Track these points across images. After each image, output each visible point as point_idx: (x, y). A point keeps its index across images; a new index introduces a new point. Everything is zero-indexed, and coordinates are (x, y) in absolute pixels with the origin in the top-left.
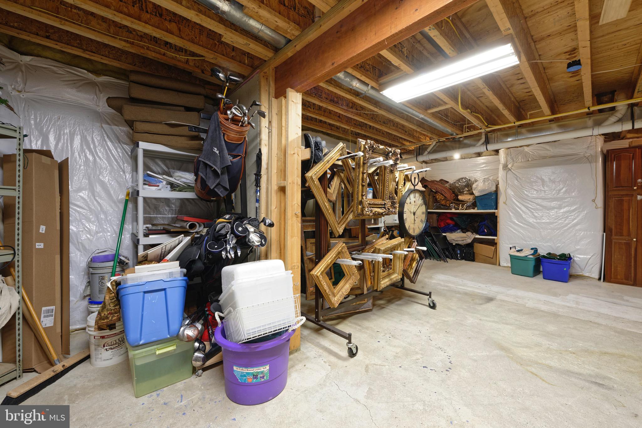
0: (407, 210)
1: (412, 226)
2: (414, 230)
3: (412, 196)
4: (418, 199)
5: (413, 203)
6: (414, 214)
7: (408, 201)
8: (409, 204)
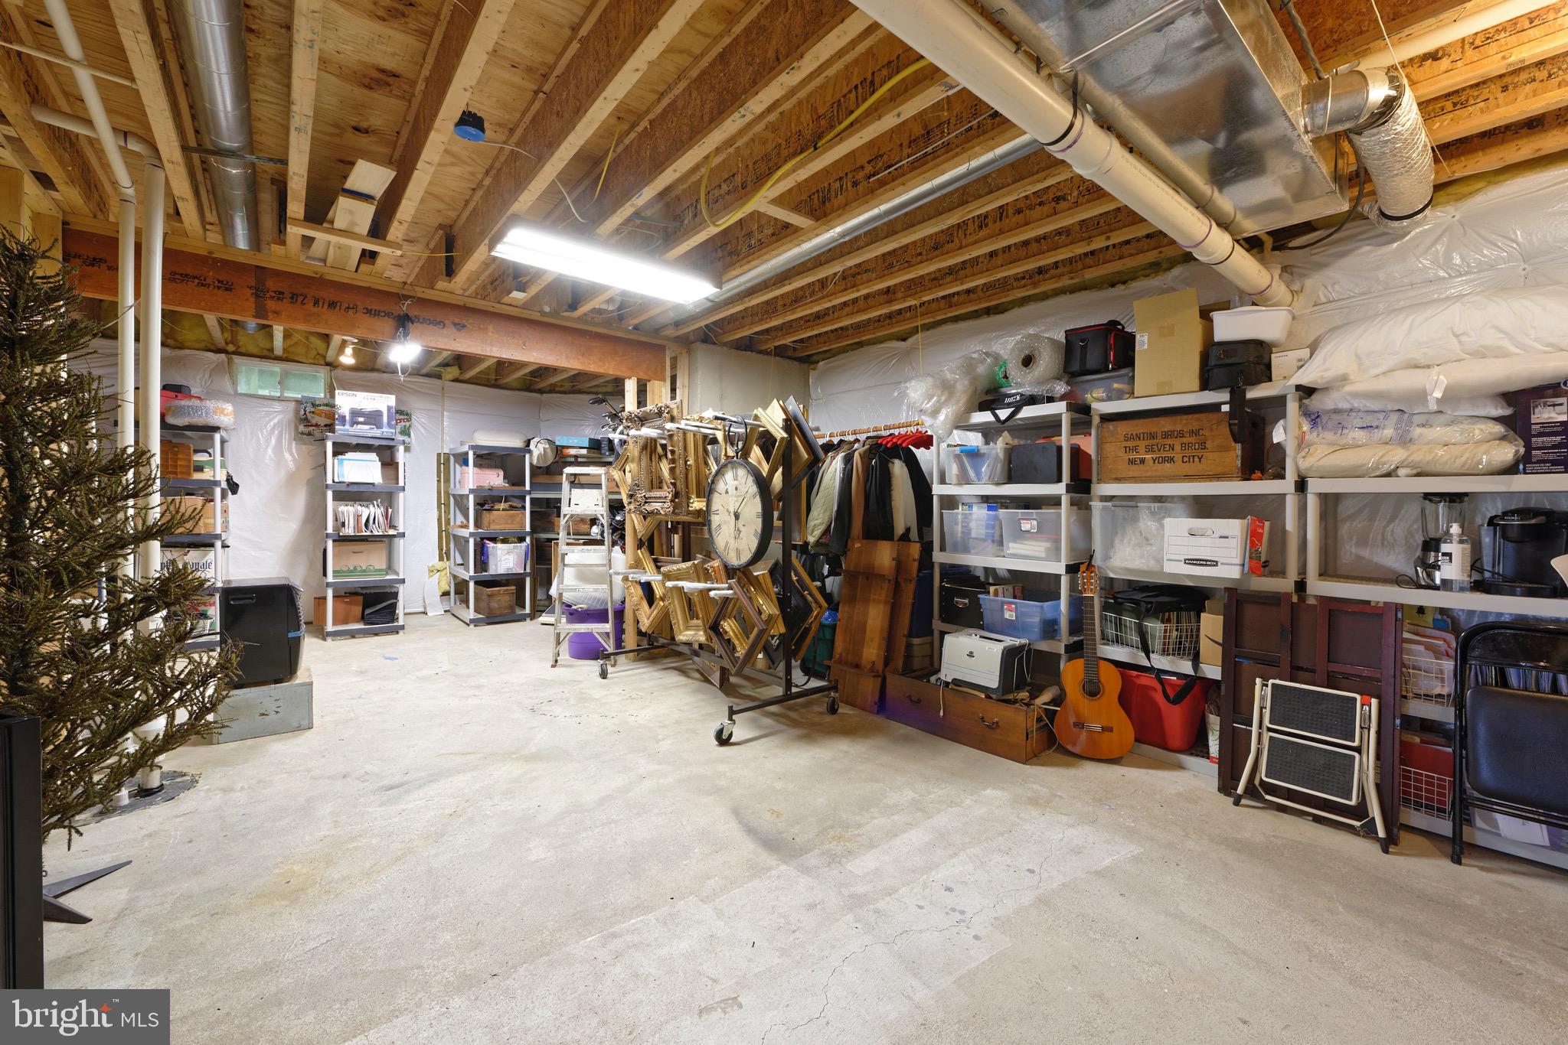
0: (720, 508)
1: (733, 544)
2: (738, 553)
3: (729, 475)
4: (744, 481)
5: (731, 490)
6: (737, 516)
7: (721, 486)
8: (724, 494)
